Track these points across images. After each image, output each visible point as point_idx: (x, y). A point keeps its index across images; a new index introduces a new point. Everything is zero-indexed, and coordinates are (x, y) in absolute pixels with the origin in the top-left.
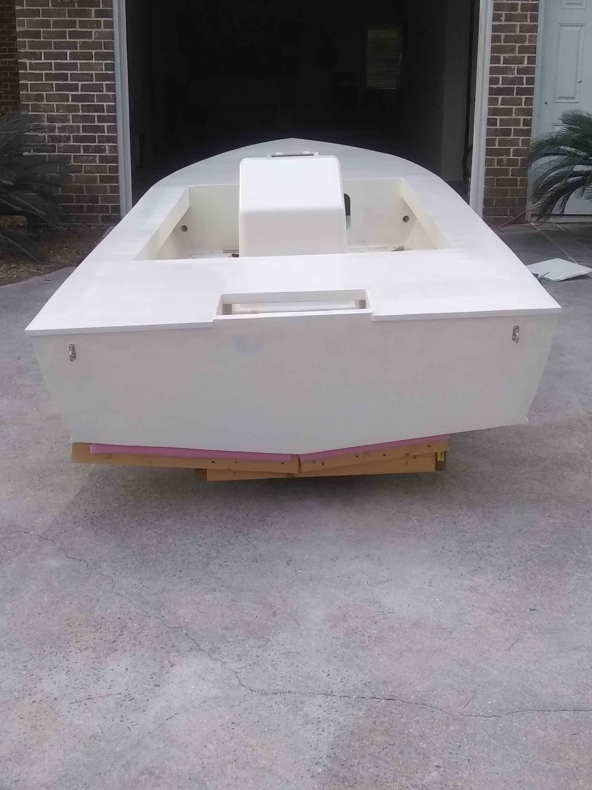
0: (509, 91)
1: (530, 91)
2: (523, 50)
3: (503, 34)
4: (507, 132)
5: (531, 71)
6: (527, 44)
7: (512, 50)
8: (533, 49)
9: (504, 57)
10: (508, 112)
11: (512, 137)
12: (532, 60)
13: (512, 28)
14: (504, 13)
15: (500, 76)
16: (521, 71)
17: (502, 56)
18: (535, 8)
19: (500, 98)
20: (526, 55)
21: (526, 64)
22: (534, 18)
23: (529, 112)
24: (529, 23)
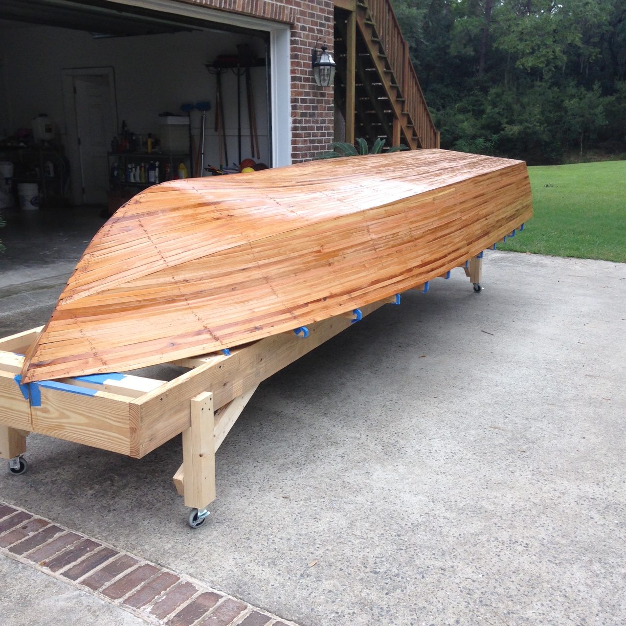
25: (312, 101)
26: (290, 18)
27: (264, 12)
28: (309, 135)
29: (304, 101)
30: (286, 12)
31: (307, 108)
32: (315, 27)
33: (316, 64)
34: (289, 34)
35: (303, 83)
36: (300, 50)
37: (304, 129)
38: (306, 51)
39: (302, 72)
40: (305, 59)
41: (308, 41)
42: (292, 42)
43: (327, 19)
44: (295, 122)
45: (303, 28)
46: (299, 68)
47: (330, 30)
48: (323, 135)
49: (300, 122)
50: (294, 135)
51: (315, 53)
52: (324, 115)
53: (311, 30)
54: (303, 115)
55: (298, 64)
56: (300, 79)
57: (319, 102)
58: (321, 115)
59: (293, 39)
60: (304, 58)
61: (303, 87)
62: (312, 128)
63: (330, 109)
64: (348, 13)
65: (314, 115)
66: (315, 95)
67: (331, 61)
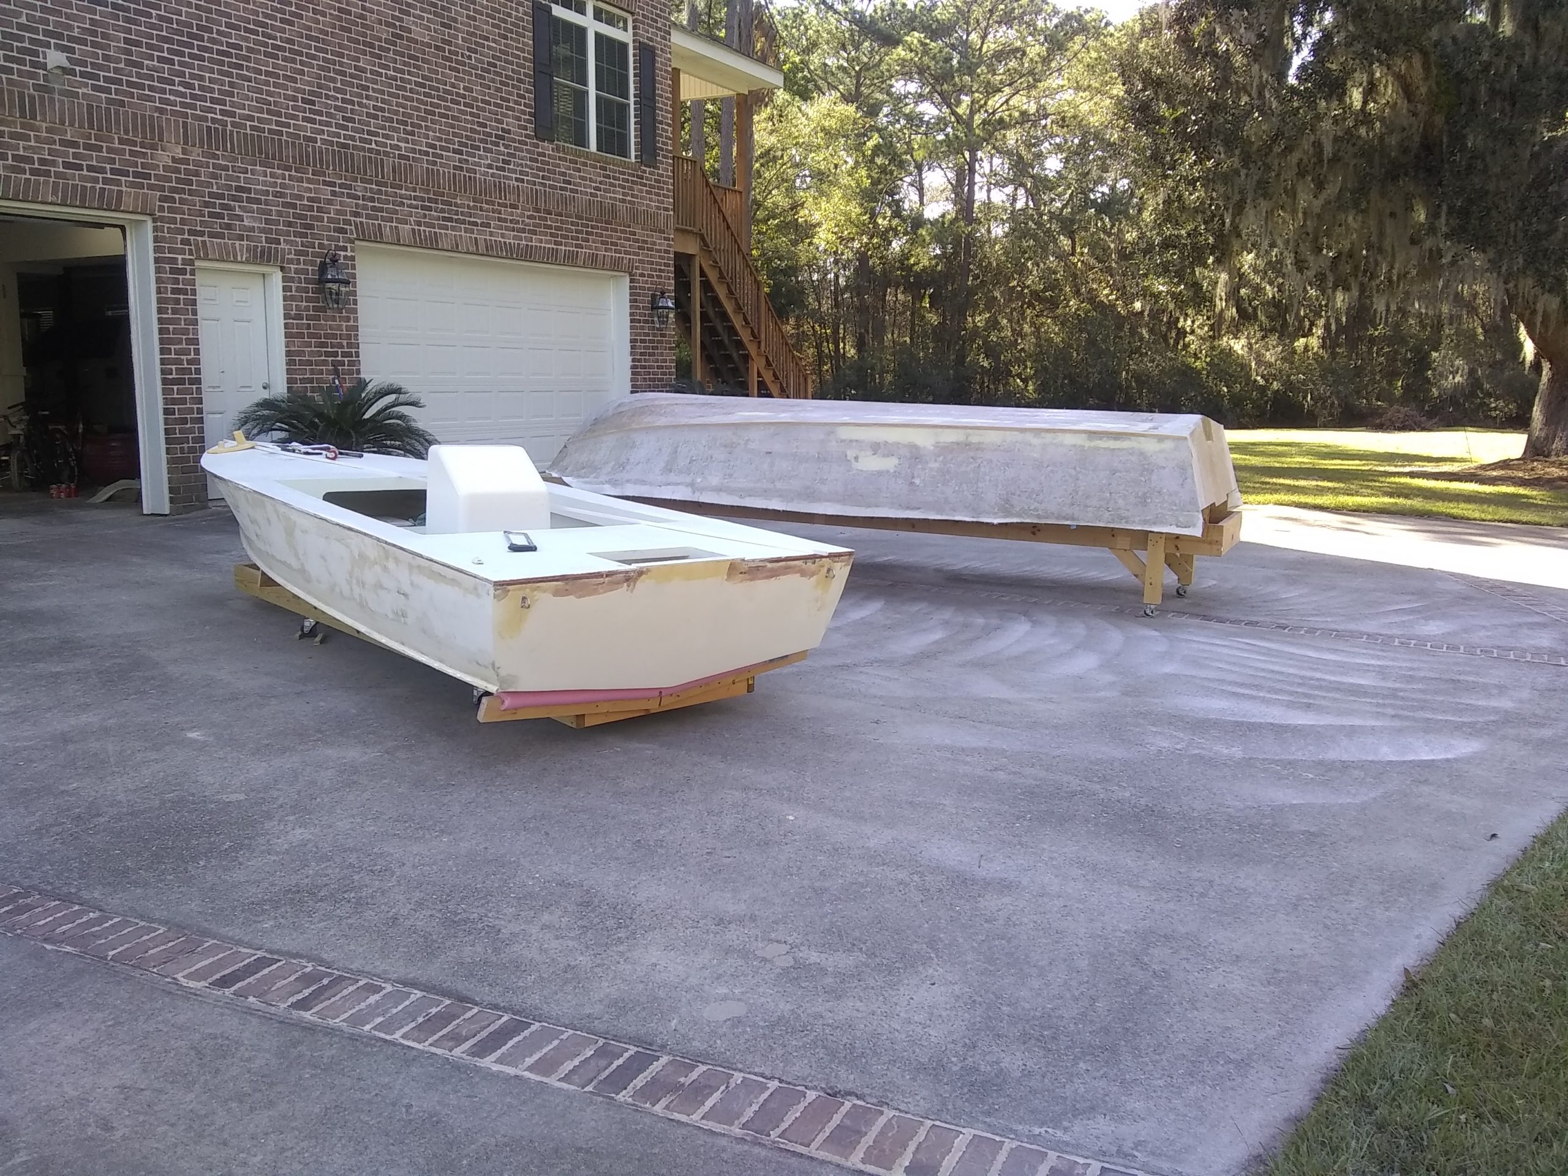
0: (181, 382)
1: (198, 381)
2: (190, 341)
3: (170, 327)
4: (184, 421)
5: (197, 362)
6: (191, 336)
7: (180, 342)
8: (196, 341)
9: (174, 349)
10: (183, 401)
11: (189, 425)
12: (197, 352)
13: (176, 321)
14: (169, 306)
15: (173, 367)
16: (189, 362)
17: (172, 347)
18: (194, 302)
19: (175, 387)
20: (192, 347)
21: (192, 356)
22: (195, 313)
23: (200, 401)
24: (190, 316)
25: (651, 341)
26: (629, 267)
27: (604, 263)
28: (649, 373)
29: (642, 341)
30: (625, 261)
31: (645, 347)
32: (655, 273)
33: (654, 307)
34: (628, 280)
35: (642, 324)
36: (639, 295)
37: (644, 367)
38: (644, 295)
39: (640, 315)
40: (645, 301)
41: (647, 286)
42: (631, 288)
43: (667, 265)
44: (633, 360)
45: (642, 275)
46: (638, 311)
47: (670, 274)
48: (664, 374)
49: (639, 361)
50: (633, 373)
51: (653, 296)
52: (665, 355)
53: (650, 276)
54: (642, 354)
55: (638, 307)
56: (639, 321)
57: (659, 342)
58: (662, 354)
59: (632, 284)
60: (642, 302)
61: (642, 328)
62: (650, 367)
63: (670, 349)
64: (691, 257)
65: (653, 354)
66: (654, 335)
67: (670, 305)
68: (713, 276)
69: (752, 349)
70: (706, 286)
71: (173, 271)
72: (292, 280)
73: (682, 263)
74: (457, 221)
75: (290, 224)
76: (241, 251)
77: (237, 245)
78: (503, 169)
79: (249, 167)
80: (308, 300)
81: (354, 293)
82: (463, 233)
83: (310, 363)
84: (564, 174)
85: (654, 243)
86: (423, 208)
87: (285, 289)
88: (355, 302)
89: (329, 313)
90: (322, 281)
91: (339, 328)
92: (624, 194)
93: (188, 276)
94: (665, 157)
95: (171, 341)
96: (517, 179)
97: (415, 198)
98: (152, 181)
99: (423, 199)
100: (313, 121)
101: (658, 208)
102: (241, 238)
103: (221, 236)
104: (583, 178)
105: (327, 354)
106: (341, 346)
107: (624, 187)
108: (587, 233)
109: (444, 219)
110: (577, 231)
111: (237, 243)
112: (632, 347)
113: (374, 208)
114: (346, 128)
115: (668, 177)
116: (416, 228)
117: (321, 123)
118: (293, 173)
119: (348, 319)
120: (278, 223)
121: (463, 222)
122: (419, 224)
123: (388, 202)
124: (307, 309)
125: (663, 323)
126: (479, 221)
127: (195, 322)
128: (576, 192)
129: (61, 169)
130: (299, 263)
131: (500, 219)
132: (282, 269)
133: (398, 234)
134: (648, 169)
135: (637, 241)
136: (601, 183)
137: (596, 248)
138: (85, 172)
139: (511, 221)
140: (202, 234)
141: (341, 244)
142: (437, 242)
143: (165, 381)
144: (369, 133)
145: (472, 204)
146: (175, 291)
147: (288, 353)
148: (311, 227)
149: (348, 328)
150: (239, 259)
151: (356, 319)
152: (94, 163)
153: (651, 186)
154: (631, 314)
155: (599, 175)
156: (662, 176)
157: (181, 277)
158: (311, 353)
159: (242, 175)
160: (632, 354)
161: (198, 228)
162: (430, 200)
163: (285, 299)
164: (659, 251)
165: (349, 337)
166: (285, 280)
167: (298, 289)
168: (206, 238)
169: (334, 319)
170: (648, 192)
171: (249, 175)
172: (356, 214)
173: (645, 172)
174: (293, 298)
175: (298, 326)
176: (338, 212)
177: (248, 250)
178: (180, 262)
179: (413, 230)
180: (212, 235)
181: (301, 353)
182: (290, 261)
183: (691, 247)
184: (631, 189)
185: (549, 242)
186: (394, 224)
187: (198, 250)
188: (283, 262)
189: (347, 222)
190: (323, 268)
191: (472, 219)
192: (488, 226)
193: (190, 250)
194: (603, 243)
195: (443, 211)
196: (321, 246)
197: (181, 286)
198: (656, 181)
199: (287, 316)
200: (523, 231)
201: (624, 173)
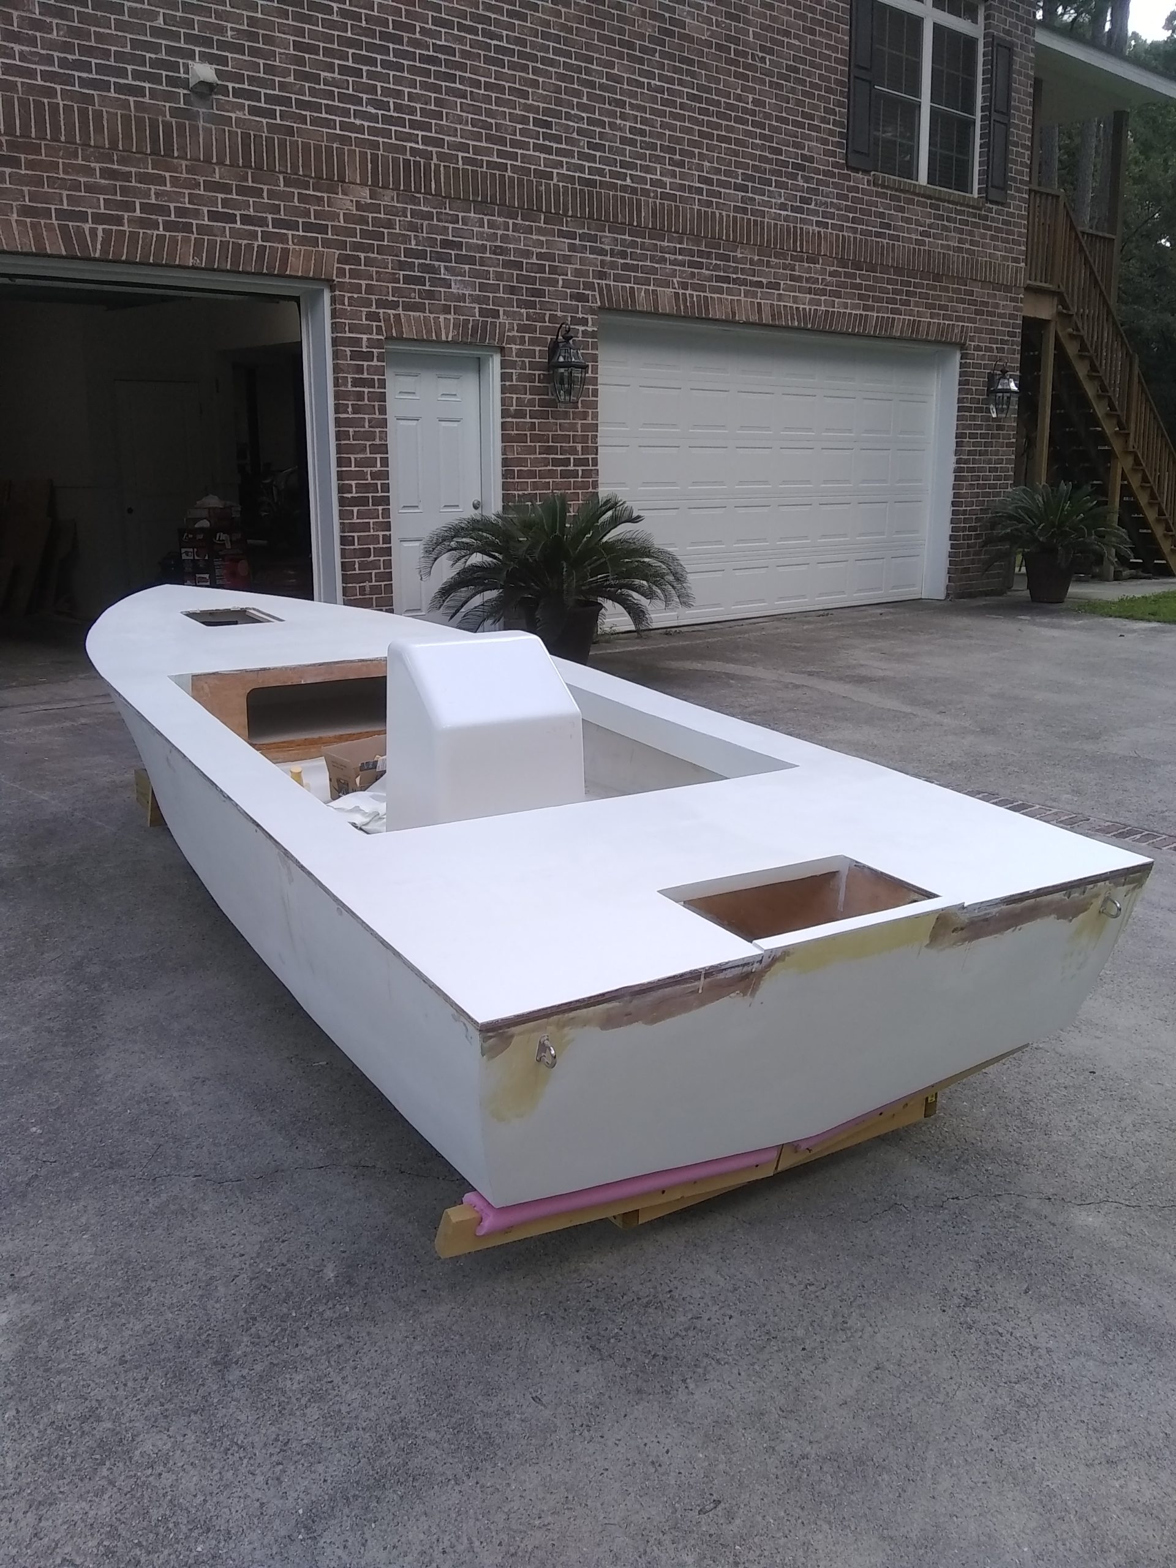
0: (363, 501)
1: (386, 501)
2: (376, 449)
3: (351, 430)
4: (366, 553)
5: (385, 475)
6: (377, 442)
7: (363, 450)
8: (383, 449)
9: (355, 459)
10: (366, 527)
11: (372, 558)
12: (385, 462)
13: (359, 423)
14: (350, 403)
15: (353, 483)
16: (374, 476)
17: (352, 457)
18: (382, 397)
19: (355, 509)
20: (378, 456)
21: (378, 467)
22: (383, 410)
23: (387, 526)
24: (377, 416)
25: (982, 436)
26: (961, 337)
27: (927, 334)
28: (978, 478)
29: (972, 436)
30: (956, 331)
31: (977, 444)
32: (994, 346)
33: (992, 390)
34: (958, 356)
35: (973, 414)
36: (972, 374)
37: (972, 470)
38: (979, 375)
39: (972, 401)
40: (979, 383)
41: (983, 362)
42: (962, 365)
43: (1012, 334)
44: (958, 462)
45: (978, 348)
46: (969, 396)
47: (1015, 347)
48: (998, 478)
49: (966, 462)
50: (957, 478)
51: (991, 376)
52: (1000, 453)
53: (988, 349)
54: (970, 453)
55: (969, 391)
56: (969, 409)
57: (994, 436)
58: (997, 453)
59: (963, 361)
60: (976, 384)
61: (974, 418)
62: (980, 470)
63: (1009, 445)
64: (1044, 323)
65: (986, 453)
66: (989, 427)
67: (1013, 386)
68: (1072, 349)
69: (1117, 446)
70: (1062, 360)
71: (355, 356)
72: (513, 364)
73: (1032, 329)
74: (735, 281)
75: (512, 290)
76: (447, 327)
77: (441, 320)
78: (800, 210)
79: (461, 215)
80: (534, 391)
81: (594, 381)
82: (742, 298)
83: (533, 474)
84: (882, 215)
85: (997, 306)
86: (692, 264)
87: (504, 377)
88: (595, 393)
89: (561, 408)
90: (552, 366)
91: (573, 427)
92: (960, 241)
93: (375, 363)
94: (1018, 190)
95: (351, 449)
96: (818, 223)
97: (681, 252)
98: (330, 236)
99: (691, 253)
100: (548, 150)
101: (1004, 258)
102: (446, 310)
103: (420, 308)
104: (908, 220)
105: (556, 462)
106: (574, 451)
107: (961, 231)
108: (908, 293)
109: (719, 279)
110: (895, 291)
111: (442, 317)
112: (958, 444)
113: (626, 267)
114: (593, 159)
115: (1020, 217)
116: (681, 291)
117: (559, 152)
118: (519, 221)
119: (584, 416)
120: (495, 289)
121: (744, 283)
122: (684, 286)
123: (644, 258)
124: (531, 403)
125: (1002, 410)
126: (764, 281)
127: (384, 423)
128: (897, 238)
129: (206, 222)
130: (523, 343)
131: (793, 278)
132: (502, 350)
133: (656, 301)
134: (995, 207)
135: (974, 303)
136: (930, 226)
137: (919, 315)
138: (238, 225)
139: (808, 280)
140: (394, 305)
141: (580, 315)
142: (707, 310)
143: (342, 502)
144: (623, 164)
145: (756, 258)
146: (356, 382)
147: (505, 462)
148: (540, 293)
149: (585, 427)
150: (444, 338)
151: (595, 416)
152: (251, 212)
153: (998, 230)
154: (960, 401)
155: (929, 215)
156: (1012, 215)
157: (365, 364)
158: (535, 462)
159: (451, 226)
160: (956, 453)
161: (390, 298)
162: (701, 254)
163: (504, 390)
164: (1000, 316)
165: (585, 439)
166: (504, 364)
167: (520, 377)
168: (400, 311)
169: (566, 415)
170: (993, 238)
171: (460, 226)
172: (602, 275)
173: (990, 210)
174: (513, 389)
175: (518, 426)
176: (578, 273)
177: (456, 326)
178: (364, 343)
179: (677, 294)
180: (408, 307)
181: (521, 462)
182: (512, 340)
183: (1045, 311)
184: (971, 233)
185: (855, 307)
186: (651, 288)
187: (389, 329)
188: (501, 340)
189: (590, 286)
190: (554, 349)
191: (756, 279)
192: (776, 286)
193: (379, 328)
194: (928, 306)
195: (717, 268)
196: (553, 319)
197: (365, 376)
198: (1005, 222)
199: (505, 413)
200: (823, 292)
201: (962, 213)
